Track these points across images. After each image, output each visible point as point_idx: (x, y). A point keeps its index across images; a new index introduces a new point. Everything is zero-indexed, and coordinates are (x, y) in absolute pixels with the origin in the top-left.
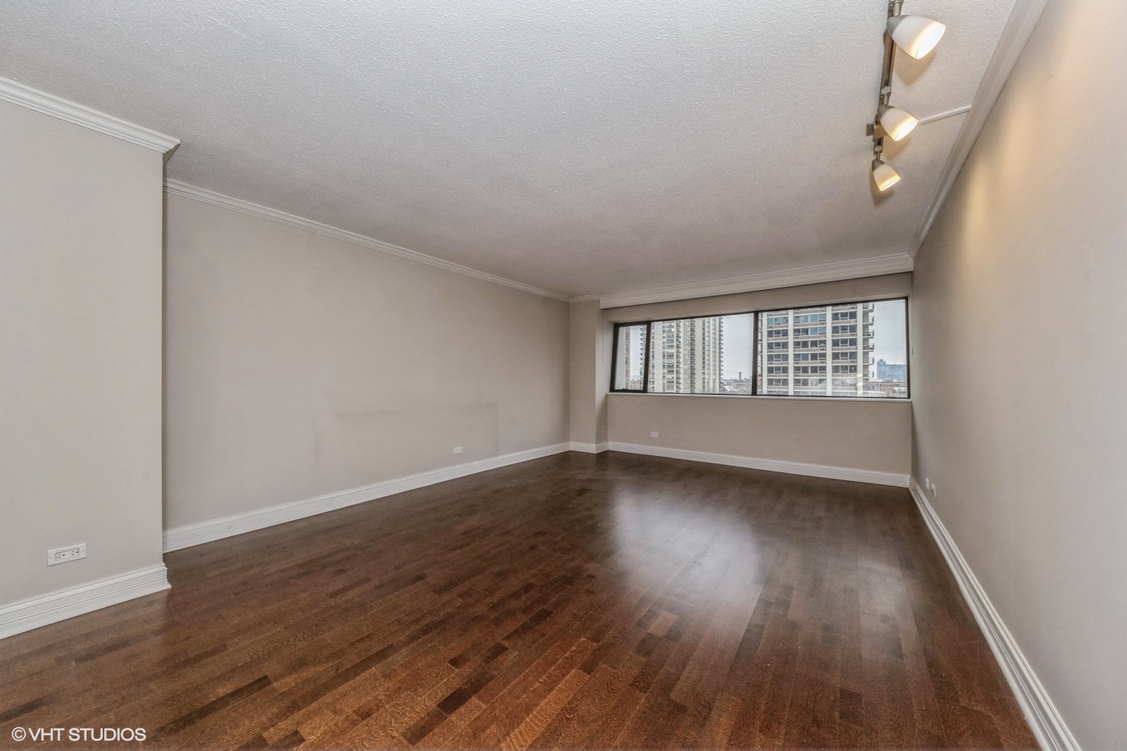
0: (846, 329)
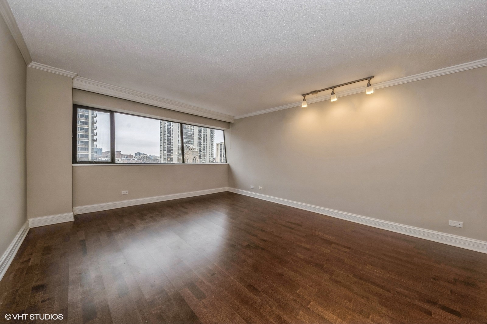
0: (83, 130)
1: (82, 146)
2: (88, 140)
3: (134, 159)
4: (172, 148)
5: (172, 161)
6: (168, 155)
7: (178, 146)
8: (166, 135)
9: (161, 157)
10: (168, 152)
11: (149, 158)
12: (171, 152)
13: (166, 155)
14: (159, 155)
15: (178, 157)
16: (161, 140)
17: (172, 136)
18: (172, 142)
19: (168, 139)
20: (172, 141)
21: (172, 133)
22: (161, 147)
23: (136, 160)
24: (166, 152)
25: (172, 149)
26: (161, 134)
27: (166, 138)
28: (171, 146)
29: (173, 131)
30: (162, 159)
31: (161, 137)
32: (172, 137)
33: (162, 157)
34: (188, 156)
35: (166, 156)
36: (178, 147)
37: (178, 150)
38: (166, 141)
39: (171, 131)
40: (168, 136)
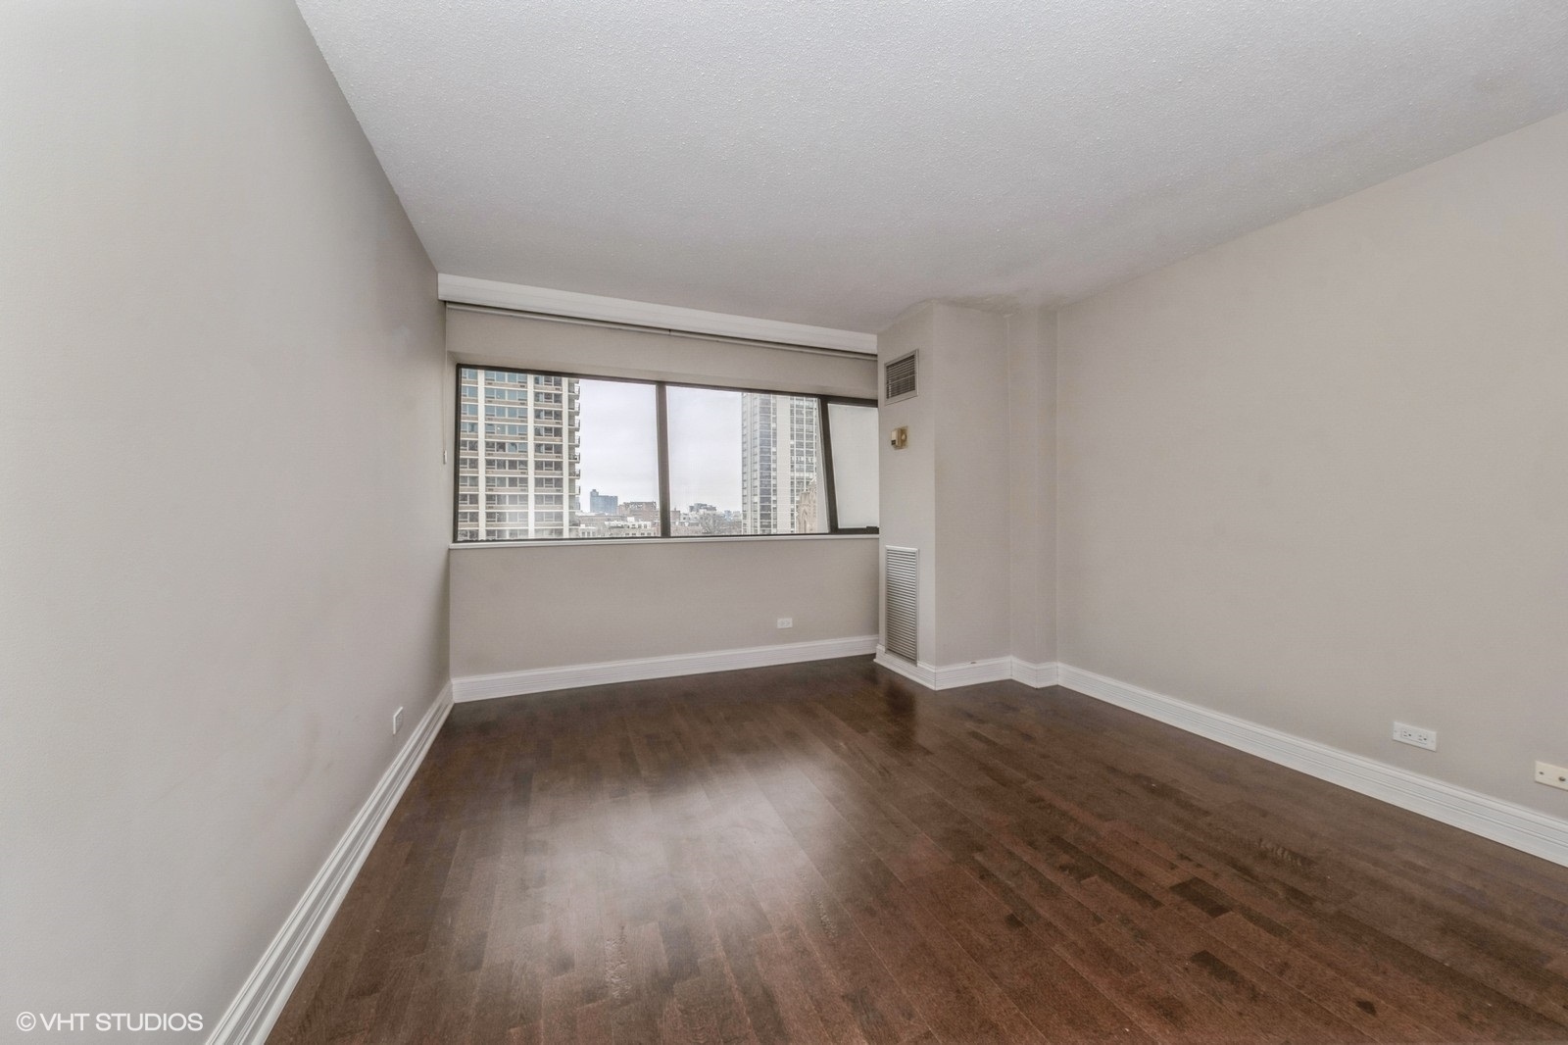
1: (548, 491)
2: (562, 474)
3: (682, 524)
4: (775, 485)
5: (775, 526)
6: (763, 508)
7: (792, 478)
8: (758, 450)
9: (745, 516)
10: (762, 500)
11: (718, 519)
12: (773, 498)
13: (759, 509)
14: (739, 508)
15: (792, 515)
16: (744, 465)
17: (773, 449)
18: (775, 470)
19: (762, 459)
20: (773, 466)
21: (775, 442)
22: (745, 486)
23: (687, 524)
24: (757, 499)
25: (775, 491)
26: (745, 446)
27: (758, 458)
28: (773, 482)
29: (775, 434)
30: (748, 521)
31: (745, 455)
32: (775, 453)
33: (749, 514)
34: (806, 508)
35: (759, 512)
36: (792, 483)
37: (792, 491)
38: (758, 467)
39: (770, 437)
40: (761, 452)
